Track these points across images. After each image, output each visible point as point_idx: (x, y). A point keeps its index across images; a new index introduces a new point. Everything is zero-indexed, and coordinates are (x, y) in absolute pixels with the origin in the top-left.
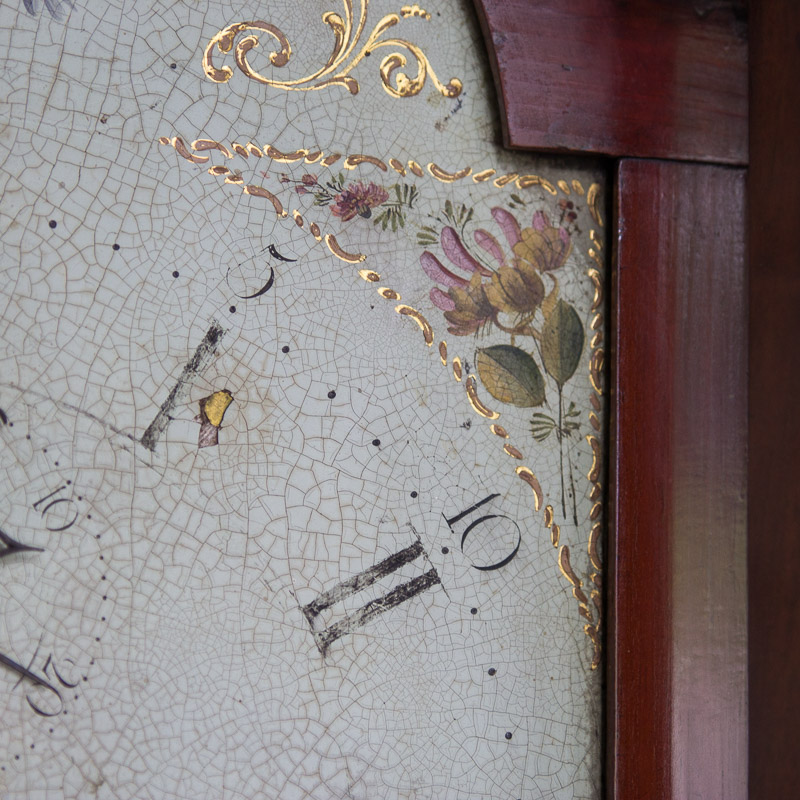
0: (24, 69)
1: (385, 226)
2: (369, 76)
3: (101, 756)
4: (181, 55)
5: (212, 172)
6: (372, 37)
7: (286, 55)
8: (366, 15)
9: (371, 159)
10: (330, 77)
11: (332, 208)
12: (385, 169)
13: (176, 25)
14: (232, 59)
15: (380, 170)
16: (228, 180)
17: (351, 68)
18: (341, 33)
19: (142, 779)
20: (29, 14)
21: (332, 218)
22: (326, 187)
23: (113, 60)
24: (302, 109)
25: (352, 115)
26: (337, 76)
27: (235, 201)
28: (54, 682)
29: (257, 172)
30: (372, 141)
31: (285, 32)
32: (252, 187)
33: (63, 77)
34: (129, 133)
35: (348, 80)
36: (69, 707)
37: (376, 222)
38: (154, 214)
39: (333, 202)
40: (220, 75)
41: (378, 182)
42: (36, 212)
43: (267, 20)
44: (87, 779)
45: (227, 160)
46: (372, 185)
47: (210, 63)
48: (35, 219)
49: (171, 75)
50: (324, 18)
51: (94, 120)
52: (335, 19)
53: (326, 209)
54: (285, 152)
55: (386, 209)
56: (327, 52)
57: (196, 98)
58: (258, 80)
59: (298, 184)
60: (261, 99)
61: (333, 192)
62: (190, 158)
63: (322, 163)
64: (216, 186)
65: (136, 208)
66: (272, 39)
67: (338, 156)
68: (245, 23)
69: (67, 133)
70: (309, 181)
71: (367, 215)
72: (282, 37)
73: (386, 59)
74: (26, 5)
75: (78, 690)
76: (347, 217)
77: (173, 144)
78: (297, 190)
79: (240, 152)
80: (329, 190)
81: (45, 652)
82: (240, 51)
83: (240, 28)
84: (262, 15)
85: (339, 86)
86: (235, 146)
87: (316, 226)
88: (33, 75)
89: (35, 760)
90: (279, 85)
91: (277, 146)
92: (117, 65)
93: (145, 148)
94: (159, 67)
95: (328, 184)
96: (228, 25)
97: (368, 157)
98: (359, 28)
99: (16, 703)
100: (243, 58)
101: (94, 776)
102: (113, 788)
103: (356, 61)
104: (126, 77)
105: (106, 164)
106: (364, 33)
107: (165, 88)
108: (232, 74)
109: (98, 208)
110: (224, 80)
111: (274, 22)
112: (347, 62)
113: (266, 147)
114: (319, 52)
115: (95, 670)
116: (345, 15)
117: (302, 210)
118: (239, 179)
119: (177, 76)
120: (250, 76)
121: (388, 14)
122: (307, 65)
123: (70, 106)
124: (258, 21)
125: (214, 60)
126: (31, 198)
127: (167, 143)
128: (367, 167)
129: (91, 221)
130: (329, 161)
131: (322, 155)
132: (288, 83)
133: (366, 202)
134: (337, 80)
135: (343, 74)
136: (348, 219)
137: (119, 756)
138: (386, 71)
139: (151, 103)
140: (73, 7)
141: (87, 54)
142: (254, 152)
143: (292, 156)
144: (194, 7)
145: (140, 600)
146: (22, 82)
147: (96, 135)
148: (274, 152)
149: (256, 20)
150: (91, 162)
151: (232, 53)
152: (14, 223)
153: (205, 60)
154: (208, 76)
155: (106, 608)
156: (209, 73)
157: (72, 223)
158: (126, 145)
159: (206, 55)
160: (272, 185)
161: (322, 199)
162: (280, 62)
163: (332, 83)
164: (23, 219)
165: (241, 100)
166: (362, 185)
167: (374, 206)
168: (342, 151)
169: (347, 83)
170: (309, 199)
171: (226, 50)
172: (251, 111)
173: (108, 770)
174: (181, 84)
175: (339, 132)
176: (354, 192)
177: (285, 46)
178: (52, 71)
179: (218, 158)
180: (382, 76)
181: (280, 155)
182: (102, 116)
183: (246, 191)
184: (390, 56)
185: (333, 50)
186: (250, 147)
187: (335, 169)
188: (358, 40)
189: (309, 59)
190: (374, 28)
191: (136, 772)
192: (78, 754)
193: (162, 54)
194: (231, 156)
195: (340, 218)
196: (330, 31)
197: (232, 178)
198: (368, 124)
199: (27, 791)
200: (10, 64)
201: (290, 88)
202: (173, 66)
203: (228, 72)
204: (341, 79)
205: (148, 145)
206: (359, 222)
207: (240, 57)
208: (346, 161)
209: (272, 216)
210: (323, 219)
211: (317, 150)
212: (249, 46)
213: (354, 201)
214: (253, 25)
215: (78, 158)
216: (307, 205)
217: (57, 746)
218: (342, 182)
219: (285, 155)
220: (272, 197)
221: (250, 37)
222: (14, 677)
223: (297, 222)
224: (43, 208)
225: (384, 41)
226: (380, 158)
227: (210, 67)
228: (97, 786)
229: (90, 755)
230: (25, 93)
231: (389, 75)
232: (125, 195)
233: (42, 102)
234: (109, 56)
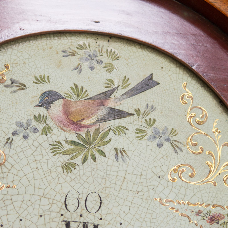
0: (115, 177)
1: (223, 226)
2: (220, 181)
4: (162, 174)
5: (170, 209)
6: (221, 169)
7: (194, 174)
8: (219, 162)
9: (220, 206)
10: (207, 181)
11: (207, 220)
12: (224, 209)
13: (160, 165)
14: (177, 175)
15: (222, 209)
16: (175, 212)
17: (214, 178)
18: (211, 168)
20: (117, 161)
21: (207, 223)
22: (205, 214)
23: (141, 175)
24: (198, 190)
25: (214, 192)
26: (210, 180)
27: (176, 218)
29: (184, 209)
30: (220, 200)
31: (194, 167)
32: (182, 213)
33: (126, 180)
34: (145, 197)
35: (213, 182)
37: (221, 225)
38: (152, 221)
39: (207, 219)
40: (173, 180)
41: (222, 213)
42: (116, 220)
43: (189, 163)
45: (175, 205)
46: (220, 214)
47: (170, 176)
48: (115, 222)
49: (159, 180)
50: (206, 163)
51: (135, 193)
52: (209, 163)
53: (205, 221)
54: (193, 203)
55: (224, 221)
56: (207, 173)
57: (166, 187)
58: (185, 182)
59: (196, 213)
60: (186, 187)
61: (207, 216)
62: (163, 204)
63: (204, 207)
64: (171, 213)
65: (146, 219)
66: (190, 169)
67: (209, 205)
68: (182, 164)
69: (127, 196)
70: (200, 212)
71: (218, 223)
72: (193, 169)
73: (225, 175)
74: (116, 159)
76: (212, 223)
77: (158, 200)
78: (196, 215)
79: (179, 203)
80: (206, 215)
82: (180, 173)
83: (180, 166)
84: (187, 162)
85: (210, 183)
86: (177, 201)
87: (202, 226)
88: (117, 179)
90: (192, 183)
91: (190, 201)
92: (142, 177)
93: (150, 201)
94: (155, 177)
95: (206, 213)
96: (176, 165)
97: (219, 205)
98: (217, 166)
100: (180, 175)
103: (216, 176)
104: (145, 180)
105: (138, 206)
106: (218, 168)
107: (156, 184)
108: (177, 179)
109: (134, 219)
110: (175, 181)
111: (191, 164)
112: (213, 176)
113: (187, 202)
114: (204, 173)
116: (213, 162)
117: (198, 221)
118: (178, 211)
119: (160, 180)
120: (183, 180)
121: (226, 162)
122: (201, 177)
123: (128, 189)
124: (186, 164)
125: (171, 175)
126: (115, 216)
127: (156, 200)
128: (218, 208)
129: (132, 223)
130: (206, 206)
131: (204, 204)
132: (194, 182)
133: (218, 219)
134: (209, 182)
135: (211, 180)
136: (212, 224)
138: (225, 179)
139: (152, 188)
140: (130, 159)
141: (133, 173)
142: (183, 203)
143: (195, 204)
144: (166, 159)
146: (113, 182)
147: (135, 197)
148: (189, 204)
149: (185, 163)
150: (133, 205)
151: (177, 173)
152: (109, 223)
153: (169, 175)
154: (170, 180)
156: (170, 179)
157: (127, 223)
158: (144, 200)
159: (169, 174)
160: (188, 213)
161: (204, 218)
162: (192, 176)
163: (208, 183)
164: (112, 222)
165: (180, 187)
166: (216, 214)
167: (220, 220)
168: (210, 203)
169: (213, 183)
170: (200, 218)
171: (175, 172)
172: (183, 191)
174: (161, 182)
175: (210, 197)
176: (214, 216)
177: (194, 171)
178: (123, 178)
179: (172, 205)
180: (224, 181)
181: (191, 204)
182: (137, 192)
183: (180, 215)
184: (226, 175)
185: (209, 172)
186: (182, 201)
187: (208, 209)
188: (217, 170)
189: (201, 175)
190: (222, 166)
193: (156, 173)
194: (176, 204)
195: (209, 224)
196: (208, 167)
197: (176, 211)
198: (219, 195)
200: (110, 176)
201: (195, 184)
202: (159, 177)
203: (176, 179)
204: (211, 181)
205: (151, 200)
206: (215, 225)
207: (180, 174)
208: (212, 206)
209: (188, 222)
210: (204, 224)
211: (203, 203)
212: (182, 172)
213: (214, 218)
214: (184, 165)
215: (129, 204)
216: (199, 220)
218: (210, 213)
219: (192, 204)
220: (188, 217)
221: (183, 169)
223: (196, 224)
224: (118, 219)
225: (225, 170)
226: (222, 206)
227: (171, 177)
230: (114, 184)
231: (226, 180)
232: (143, 215)
233: (119, 187)
234: (140, 174)
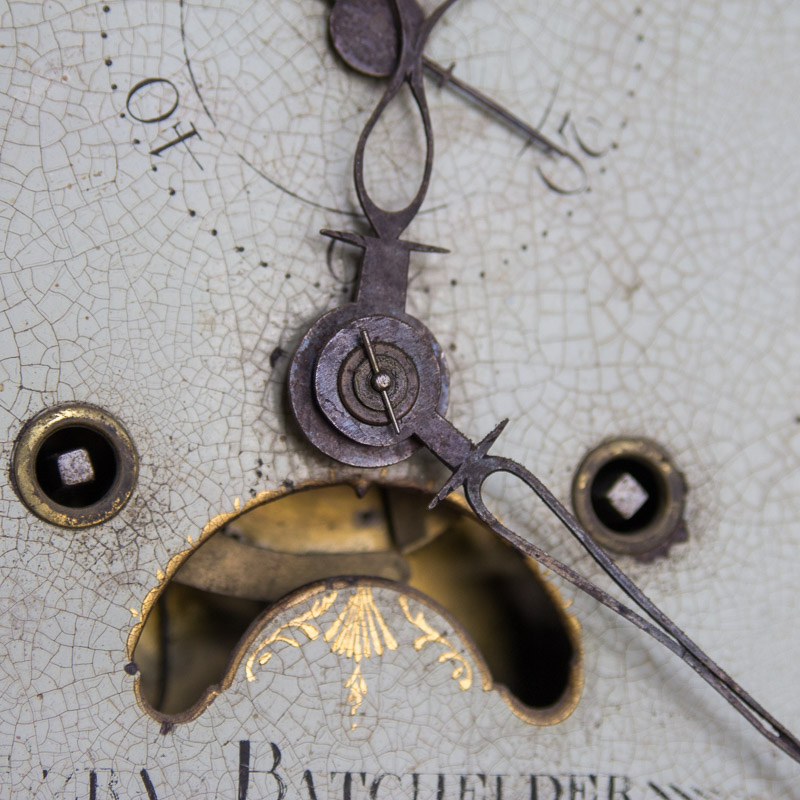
3: (636, 252)
19: (690, 284)
28: (573, 148)
36: (593, 183)
44: (617, 281)
75: (604, 161)
81: (560, 108)
89: (548, 253)
99: (522, 174)
101: (627, 277)
102: (652, 296)
115: (626, 136)
137: (660, 252)
145: (686, 44)
155: (642, 54)
173: (646, 271)
191: (683, 275)
192: (605, 246)
199: (537, 293)
217: (577, 235)
222: (517, 142)
228: (631, 290)
229: (622, 249)
